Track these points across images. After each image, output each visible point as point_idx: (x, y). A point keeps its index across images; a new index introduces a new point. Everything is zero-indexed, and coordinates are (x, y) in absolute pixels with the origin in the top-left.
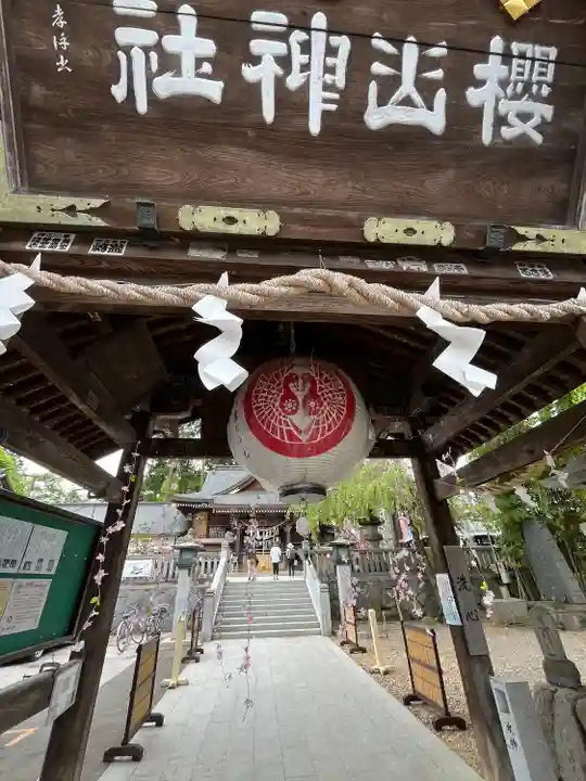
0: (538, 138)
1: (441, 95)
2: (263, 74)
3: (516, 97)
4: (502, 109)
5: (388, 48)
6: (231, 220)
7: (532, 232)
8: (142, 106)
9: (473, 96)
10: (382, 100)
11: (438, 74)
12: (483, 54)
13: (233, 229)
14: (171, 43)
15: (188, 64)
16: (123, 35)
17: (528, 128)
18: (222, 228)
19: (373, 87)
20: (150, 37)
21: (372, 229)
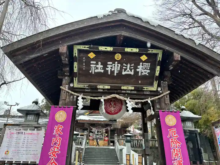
0: (148, 75)
1: (133, 70)
2: (109, 69)
3: (144, 70)
4: (142, 71)
5: (126, 65)
6: (104, 87)
7: (146, 88)
8: (93, 73)
9: (138, 70)
11: (133, 68)
12: (139, 65)
13: (104, 88)
14: (97, 66)
15: (99, 68)
16: (91, 65)
17: (146, 73)
18: (103, 88)
19: (123, 70)
20: (95, 66)
21: (122, 88)
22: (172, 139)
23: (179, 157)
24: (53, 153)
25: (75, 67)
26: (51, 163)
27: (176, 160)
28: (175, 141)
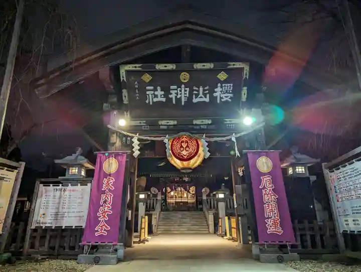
0: (230, 100)
1: (208, 96)
2: (173, 96)
3: (224, 93)
4: (221, 96)
5: (197, 89)
7: (228, 120)
8: (151, 104)
9: (215, 95)
10: (196, 98)
11: (207, 92)
12: (217, 87)
13: (168, 124)
14: (156, 93)
15: (159, 96)
16: (148, 93)
17: (227, 99)
18: (166, 124)
19: (194, 96)
20: (152, 92)
21: (195, 122)
22: (266, 191)
23: (275, 214)
24: (102, 213)
25: (125, 97)
26: (102, 227)
27: (271, 218)
28: (270, 192)
